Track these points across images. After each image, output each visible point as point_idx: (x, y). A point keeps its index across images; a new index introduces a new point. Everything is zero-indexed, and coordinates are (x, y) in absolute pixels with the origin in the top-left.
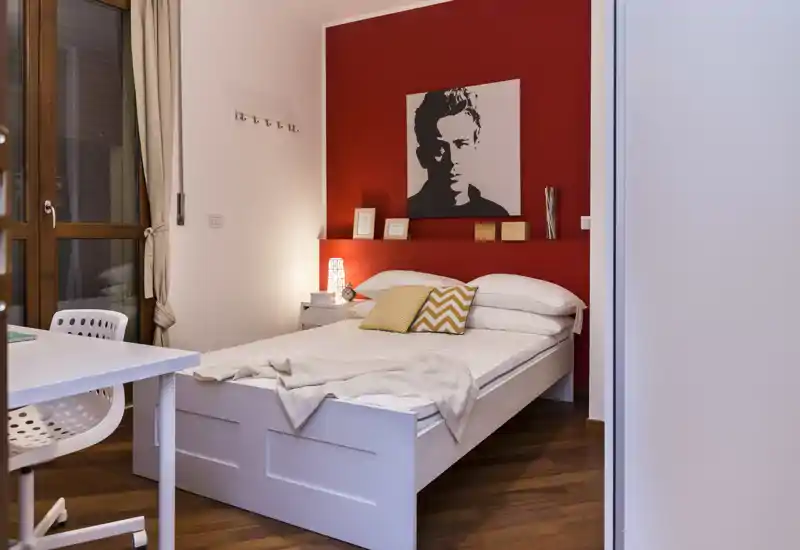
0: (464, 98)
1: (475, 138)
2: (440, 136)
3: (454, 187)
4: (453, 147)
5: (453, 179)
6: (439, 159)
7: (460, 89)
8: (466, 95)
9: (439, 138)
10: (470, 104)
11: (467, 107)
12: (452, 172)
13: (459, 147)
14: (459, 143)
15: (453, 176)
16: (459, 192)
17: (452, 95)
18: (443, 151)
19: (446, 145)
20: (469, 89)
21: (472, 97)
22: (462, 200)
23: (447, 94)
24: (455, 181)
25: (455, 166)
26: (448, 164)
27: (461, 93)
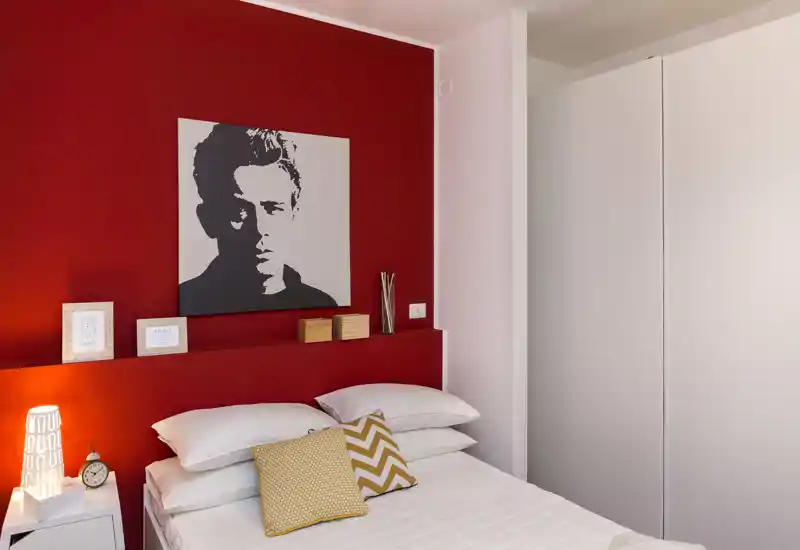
0: (278, 145)
1: (294, 203)
2: (241, 193)
3: (261, 268)
4: (260, 212)
5: (259, 256)
6: (237, 226)
7: (271, 132)
8: (280, 141)
9: (238, 196)
10: (285, 155)
11: (281, 158)
12: (259, 246)
13: (270, 212)
14: (270, 207)
15: (260, 252)
16: (271, 276)
17: (257, 137)
18: (244, 215)
19: (250, 207)
20: (285, 135)
21: (288, 147)
22: (274, 286)
23: (251, 133)
24: (264, 260)
25: (263, 239)
26: (252, 233)
27: (272, 137)
